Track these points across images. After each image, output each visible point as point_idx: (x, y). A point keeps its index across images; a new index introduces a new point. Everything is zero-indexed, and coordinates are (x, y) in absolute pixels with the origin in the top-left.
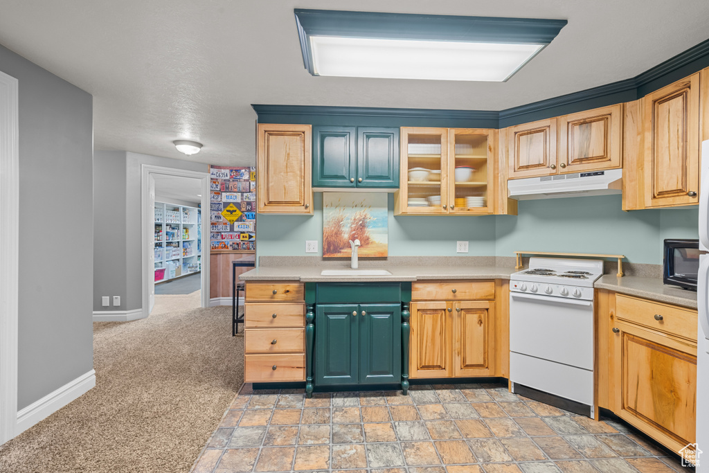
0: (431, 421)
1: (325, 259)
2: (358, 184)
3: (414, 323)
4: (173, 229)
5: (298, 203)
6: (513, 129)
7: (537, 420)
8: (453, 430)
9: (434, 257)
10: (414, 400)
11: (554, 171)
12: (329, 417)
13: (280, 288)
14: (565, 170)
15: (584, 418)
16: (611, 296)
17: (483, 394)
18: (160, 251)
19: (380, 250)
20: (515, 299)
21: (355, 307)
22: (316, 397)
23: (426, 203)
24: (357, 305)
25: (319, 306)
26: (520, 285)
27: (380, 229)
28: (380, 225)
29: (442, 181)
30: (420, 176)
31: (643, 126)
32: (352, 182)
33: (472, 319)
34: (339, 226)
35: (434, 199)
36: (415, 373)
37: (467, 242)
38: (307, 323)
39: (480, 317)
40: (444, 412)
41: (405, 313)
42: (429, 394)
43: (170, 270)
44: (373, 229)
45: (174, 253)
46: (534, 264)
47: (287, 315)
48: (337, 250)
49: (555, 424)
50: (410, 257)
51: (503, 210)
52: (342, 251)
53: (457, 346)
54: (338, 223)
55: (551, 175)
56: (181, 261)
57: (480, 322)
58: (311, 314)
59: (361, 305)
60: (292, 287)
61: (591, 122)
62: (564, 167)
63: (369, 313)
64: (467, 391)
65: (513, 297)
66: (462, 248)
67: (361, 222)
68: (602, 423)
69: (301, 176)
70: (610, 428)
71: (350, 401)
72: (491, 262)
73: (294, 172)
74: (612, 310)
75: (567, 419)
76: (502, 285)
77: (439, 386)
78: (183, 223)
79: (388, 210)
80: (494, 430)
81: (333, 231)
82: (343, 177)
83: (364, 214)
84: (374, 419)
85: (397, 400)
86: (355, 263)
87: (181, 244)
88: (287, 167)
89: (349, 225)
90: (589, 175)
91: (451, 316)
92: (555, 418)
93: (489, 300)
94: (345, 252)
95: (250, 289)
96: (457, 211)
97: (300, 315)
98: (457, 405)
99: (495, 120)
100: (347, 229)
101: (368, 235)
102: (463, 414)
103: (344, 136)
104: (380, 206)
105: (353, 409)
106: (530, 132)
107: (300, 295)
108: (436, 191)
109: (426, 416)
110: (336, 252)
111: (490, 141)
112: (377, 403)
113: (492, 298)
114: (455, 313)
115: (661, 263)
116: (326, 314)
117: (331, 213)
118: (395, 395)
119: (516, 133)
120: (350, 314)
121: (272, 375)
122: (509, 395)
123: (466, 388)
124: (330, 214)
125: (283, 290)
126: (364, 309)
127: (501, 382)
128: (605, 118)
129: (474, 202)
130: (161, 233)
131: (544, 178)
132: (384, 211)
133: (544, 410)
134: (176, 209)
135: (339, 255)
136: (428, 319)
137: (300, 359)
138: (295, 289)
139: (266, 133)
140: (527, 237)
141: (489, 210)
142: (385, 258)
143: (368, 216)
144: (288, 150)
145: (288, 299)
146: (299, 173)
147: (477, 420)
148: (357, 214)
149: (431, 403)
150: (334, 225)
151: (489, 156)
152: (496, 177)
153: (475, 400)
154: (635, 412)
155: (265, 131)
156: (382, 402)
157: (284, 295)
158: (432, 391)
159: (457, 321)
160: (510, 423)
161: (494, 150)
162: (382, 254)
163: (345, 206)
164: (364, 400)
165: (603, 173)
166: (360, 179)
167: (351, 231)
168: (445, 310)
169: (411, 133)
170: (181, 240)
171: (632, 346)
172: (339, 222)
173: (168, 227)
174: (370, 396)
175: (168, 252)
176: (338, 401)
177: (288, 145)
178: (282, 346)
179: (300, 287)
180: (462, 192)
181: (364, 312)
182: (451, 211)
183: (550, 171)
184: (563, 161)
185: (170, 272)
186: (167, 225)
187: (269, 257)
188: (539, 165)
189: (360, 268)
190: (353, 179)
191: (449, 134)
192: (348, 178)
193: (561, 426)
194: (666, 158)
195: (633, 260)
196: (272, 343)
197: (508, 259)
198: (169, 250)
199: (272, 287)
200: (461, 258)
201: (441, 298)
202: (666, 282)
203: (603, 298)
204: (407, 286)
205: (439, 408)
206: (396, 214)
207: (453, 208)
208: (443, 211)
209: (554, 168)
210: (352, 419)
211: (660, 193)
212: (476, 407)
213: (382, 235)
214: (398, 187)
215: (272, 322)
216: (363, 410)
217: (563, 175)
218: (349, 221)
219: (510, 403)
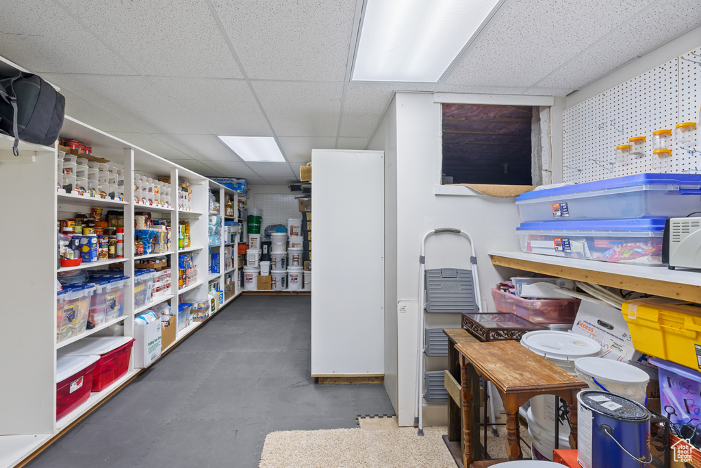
4: (156, 223)
18: (115, 290)
43: (148, 339)
45: (158, 284)
56: (175, 304)
78: (178, 210)
87: (175, 262)
130: (120, 236)
134: (165, 178)
170: (173, 250)
173: (142, 219)
175: (141, 288)
185: (147, 348)
186: (137, 213)
198: (145, 282)
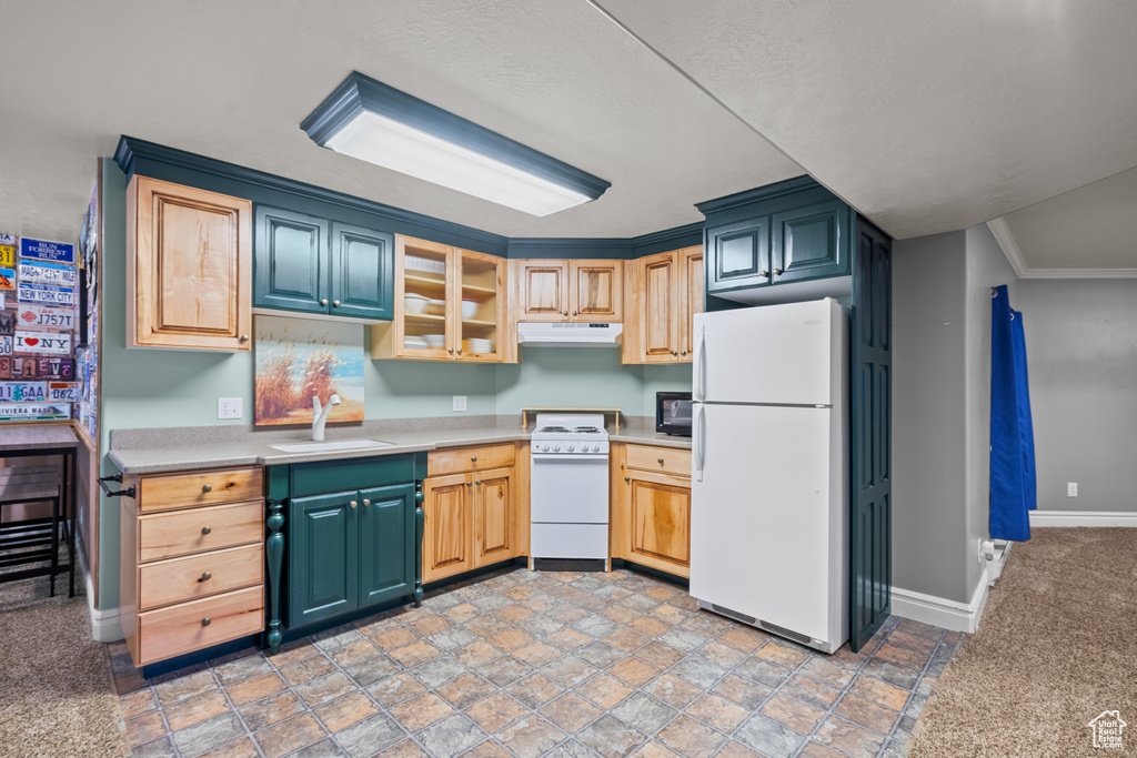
0: (468, 621)
1: (256, 429)
2: (332, 309)
3: (428, 508)
5: (225, 332)
6: (524, 263)
7: (566, 586)
8: (497, 622)
9: (427, 419)
10: (432, 608)
11: (566, 318)
12: (331, 664)
13: (215, 480)
14: (576, 318)
15: (600, 573)
16: (622, 448)
17: (505, 580)
19: (354, 411)
20: (538, 461)
21: (353, 495)
22: (287, 650)
23: (423, 343)
24: (355, 492)
25: (294, 501)
26: (543, 445)
27: (353, 379)
28: (353, 372)
29: (447, 313)
30: (417, 306)
31: (638, 285)
32: (322, 305)
33: (493, 490)
34: (286, 373)
35: (436, 339)
36: (429, 575)
37: (465, 398)
38: (268, 533)
39: (500, 488)
40: (475, 609)
41: (418, 495)
42: (447, 598)
44: (343, 379)
46: (542, 421)
47: (230, 526)
48: (281, 411)
49: (582, 585)
50: (395, 420)
51: (512, 358)
52: (291, 413)
53: (477, 528)
54: (284, 369)
55: (563, 321)
57: (501, 494)
58: (278, 517)
59: (362, 491)
60: (241, 476)
61: (598, 272)
62: (575, 315)
63: (373, 502)
64: (487, 582)
65: (535, 460)
66: (460, 405)
67: (322, 368)
68: (614, 573)
69: (231, 286)
70: (622, 574)
71: (345, 638)
72: (491, 422)
73: (217, 277)
74: (623, 461)
75: (589, 578)
76: (521, 447)
77: (452, 586)
79: (365, 350)
80: (535, 608)
81: (274, 381)
82: (307, 296)
83: (328, 355)
84: (397, 644)
85: (411, 615)
86: (319, 431)
88: (202, 266)
89: (302, 372)
90: (597, 326)
91: (470, 491)
92: (579, 580)
93: (509, 466)
94: (296, 416)
95: (151, 489)
96: (464, 357)
97: (255, 523)
98: (486, 598)
99: (504, 247)
100: (300, 379)
101: (333, 388)
102: (497, 605)
103: (310, 230)
104: (353, 344)
105: (359, 644)
106: (542, 271)
107: (255, 488)
108: (440, 328)
109: (459, 619)
110: (279, 417)
111: (500, 271)
112: (385, 627)
113: (511, 465)
114: (474, 487)
115: (654, 415)
116: (307, 512)
117: (269, 352)
118: (405, 611)
119: (527, 268)
120: (345, 506)
121: (199, 637)
122: (530, 574)
123: (483, 580)
124: (268, 354)
125: (224, 482)
126: (367, 496)
127: (518, 563)
128: (609, 270)
129: (481, 346)
131: (556, 323)
132: (358, 353)
133: (567, 578)
135: (285, 421)
136: (445, 498)
137: (256, 596)
138: (246, 480)
139: (156, 197)
140: (532, 391)
141: (498, 357)
142: (358, 423)
143: (334, 359)
144: (204, 236)
145: (231, 498)
146: (226, 279)
147: (514, 606)
148: (316, 354)
149: (456, 605)
150: (277, 372)
151: (498, 290)
152: (505, 317)
153: (501, 589)
154: (642, 551)
155: (154, 193)
156: (393, 624)
157: (226, 492)
158: (449, 594)
159: (476, 499)
160: (545, 597)
161: (502, 282)
162: (356, 416)
163: (295, 341)
164: (368, 630)
165: (607, 326)
166: (337, 302)
167: (307, 382)
168: (463, 485)
169: (409, 244)
171: (641, 490)
172: (286, 367)
174: (372, 622)
176: (327, 643)
177: (204, 227)
178: (221, 580)
179: (255, 475)
180: (471, 331)
181: (366, 500)
182: (459, 357)
183: (562, 317)
184: (574, 309)
187: (136, 430)
188: (551, 309)
189: (328, 438)
190: (325, 301)
191: (455, 256)
192: (315, 297)
193: (587, 585)
194: (656, 319)
195: (625, 414)
196: (200, 581)
197: (510, 417)
199: (197, 482)
200: (458, 418)
201: (459, 470)
202: (658, 430)
203: (615, 449)
204: (421, 457)
205: (468, 607)
206: (377, 357)
207: (459, 353)
208: (449, 356)
209: (566, 314)
210: (367, 654)
211: (652, 350)
212: (507, 593)
213: (354, 388)
214: (391, 319)
215: (199, 542)
216: (375, 640)
217: (574, 322)
218: (303, 365)
219: (535, 581)
